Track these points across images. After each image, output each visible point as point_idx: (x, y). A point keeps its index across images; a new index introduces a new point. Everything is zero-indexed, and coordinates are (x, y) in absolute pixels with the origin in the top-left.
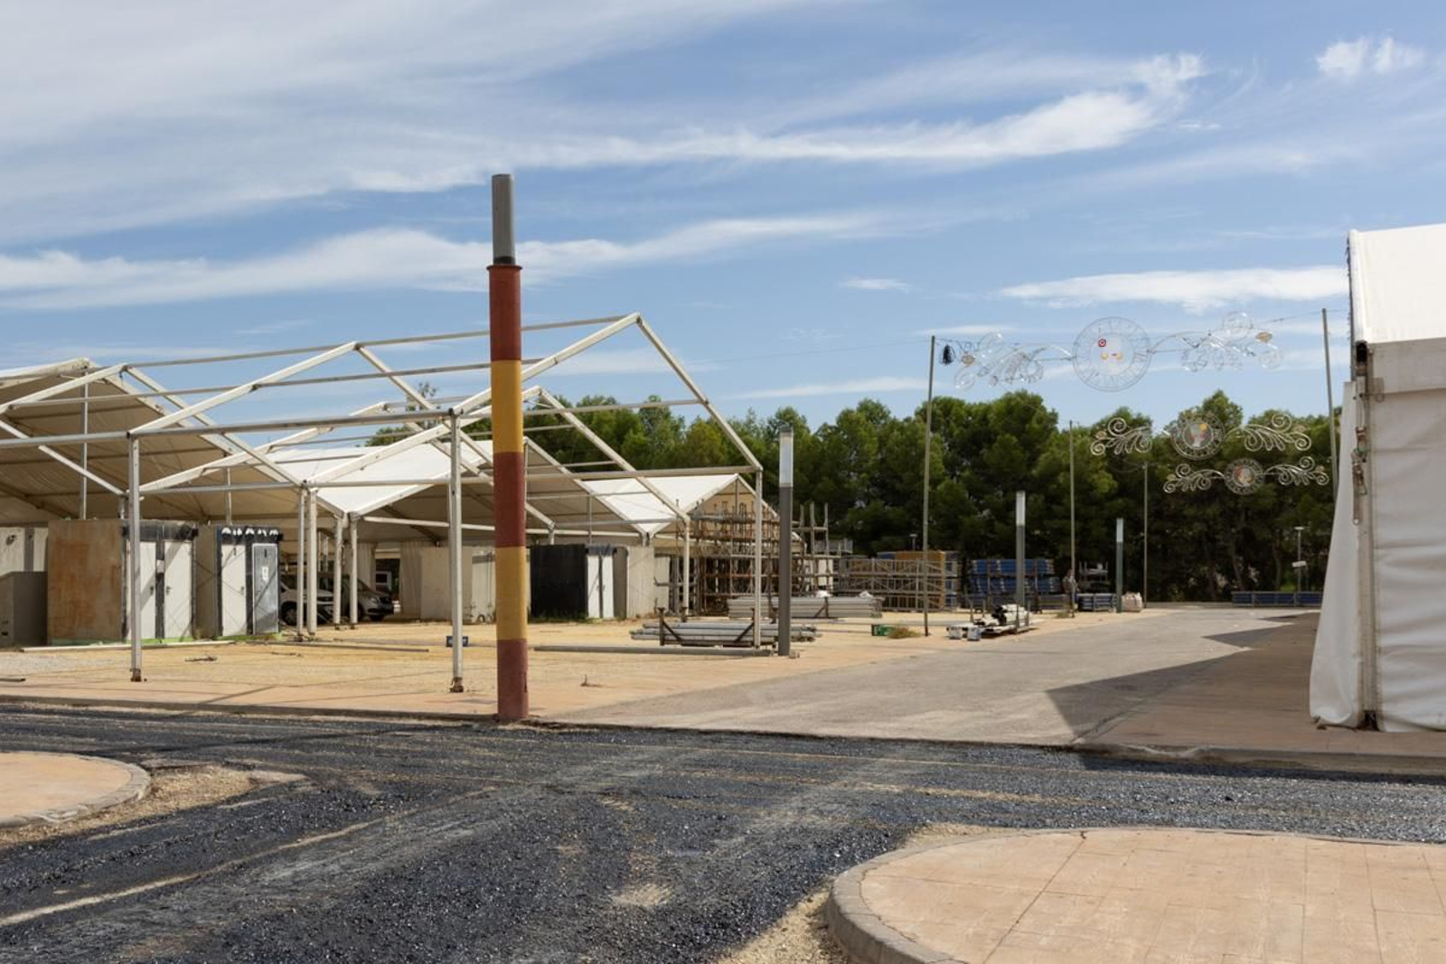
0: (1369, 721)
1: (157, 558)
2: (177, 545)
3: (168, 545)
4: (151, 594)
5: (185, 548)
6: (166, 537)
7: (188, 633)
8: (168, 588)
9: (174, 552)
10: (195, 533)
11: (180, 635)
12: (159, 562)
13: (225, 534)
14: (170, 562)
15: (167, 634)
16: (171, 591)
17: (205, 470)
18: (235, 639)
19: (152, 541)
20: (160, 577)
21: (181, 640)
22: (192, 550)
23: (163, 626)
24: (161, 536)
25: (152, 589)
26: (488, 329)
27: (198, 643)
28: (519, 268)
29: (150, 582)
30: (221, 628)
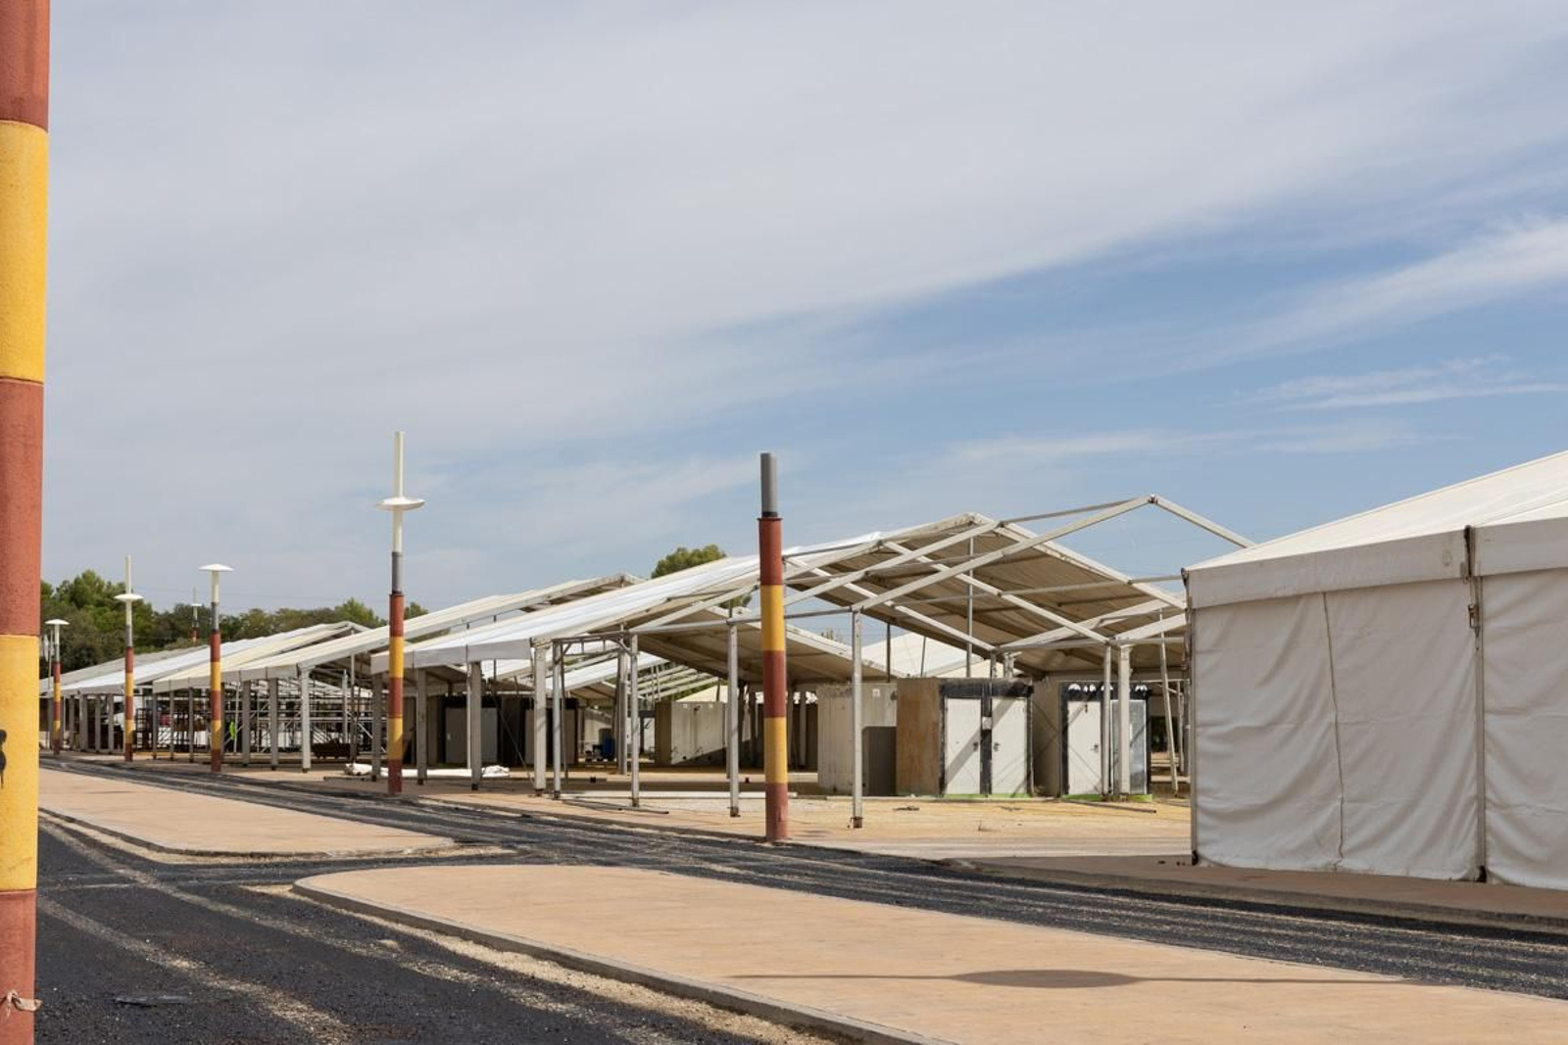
0: (1196, 858)
1: (983, 715)
2: (1007, 702)
3: (996, 702)
4: (975, 749)
5: (1019, 706)
6: (995, 693)
7: (1022, 790)
8: (997, 745)
9: (1003, 710)
10: (1030, 690)
11: (1011, 792)
12: (984, 719)
13: (1073, 690)
14: (998, 720)
15: (995, 790)
16: (999, 748)
17: (1102, 621)
18: (1088, 799)
19: (978, 698)
20: (986, 734)
21: (1013, 795)
22: (1028, 706)
23: (990, 781)
24: (988, 694)
25: (976, 745)
26: (759, 566)
27: (1033, 799)
28: (779, 520)
29: (973, 738)
30: (1066, 787)
